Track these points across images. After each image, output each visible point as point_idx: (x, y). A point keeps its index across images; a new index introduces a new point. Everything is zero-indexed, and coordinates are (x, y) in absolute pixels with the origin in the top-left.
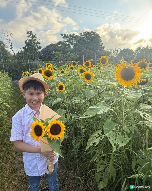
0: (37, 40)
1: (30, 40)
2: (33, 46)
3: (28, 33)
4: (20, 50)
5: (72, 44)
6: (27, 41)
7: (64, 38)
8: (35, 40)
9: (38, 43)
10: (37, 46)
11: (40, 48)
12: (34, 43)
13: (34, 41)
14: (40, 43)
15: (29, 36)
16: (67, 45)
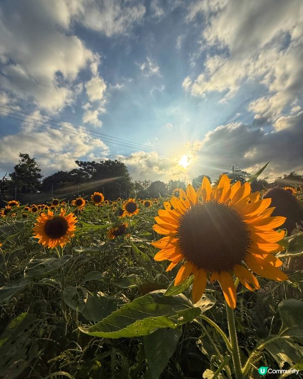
0: (36, 166)
1: (23, 165)
2: (28, 173)
3: (21, 155)
4: (4, 178)
5: (91, 173)
6: (19, 167)
7: (80, 166)
8: (33, 165)
9: (37, 169)
10: (35, 174)
11: (39, 176)
12: (31, 170)
13: (30, 167)
14: (40, 170)
15: (23, 160)
16: (84, 174)
